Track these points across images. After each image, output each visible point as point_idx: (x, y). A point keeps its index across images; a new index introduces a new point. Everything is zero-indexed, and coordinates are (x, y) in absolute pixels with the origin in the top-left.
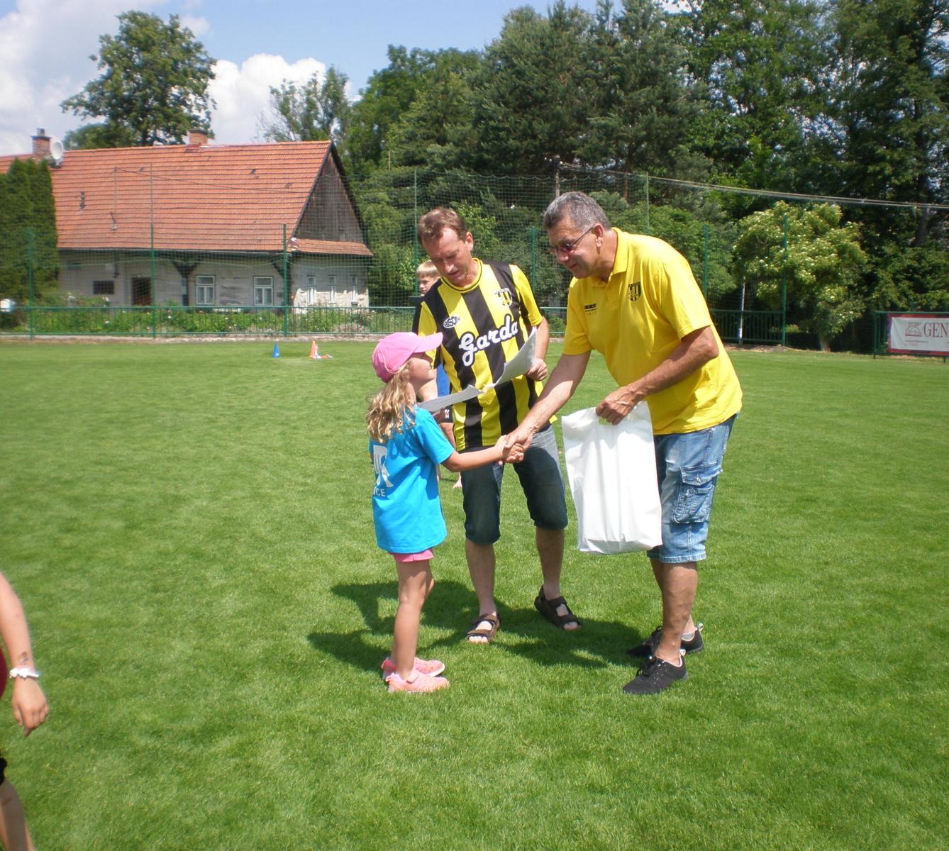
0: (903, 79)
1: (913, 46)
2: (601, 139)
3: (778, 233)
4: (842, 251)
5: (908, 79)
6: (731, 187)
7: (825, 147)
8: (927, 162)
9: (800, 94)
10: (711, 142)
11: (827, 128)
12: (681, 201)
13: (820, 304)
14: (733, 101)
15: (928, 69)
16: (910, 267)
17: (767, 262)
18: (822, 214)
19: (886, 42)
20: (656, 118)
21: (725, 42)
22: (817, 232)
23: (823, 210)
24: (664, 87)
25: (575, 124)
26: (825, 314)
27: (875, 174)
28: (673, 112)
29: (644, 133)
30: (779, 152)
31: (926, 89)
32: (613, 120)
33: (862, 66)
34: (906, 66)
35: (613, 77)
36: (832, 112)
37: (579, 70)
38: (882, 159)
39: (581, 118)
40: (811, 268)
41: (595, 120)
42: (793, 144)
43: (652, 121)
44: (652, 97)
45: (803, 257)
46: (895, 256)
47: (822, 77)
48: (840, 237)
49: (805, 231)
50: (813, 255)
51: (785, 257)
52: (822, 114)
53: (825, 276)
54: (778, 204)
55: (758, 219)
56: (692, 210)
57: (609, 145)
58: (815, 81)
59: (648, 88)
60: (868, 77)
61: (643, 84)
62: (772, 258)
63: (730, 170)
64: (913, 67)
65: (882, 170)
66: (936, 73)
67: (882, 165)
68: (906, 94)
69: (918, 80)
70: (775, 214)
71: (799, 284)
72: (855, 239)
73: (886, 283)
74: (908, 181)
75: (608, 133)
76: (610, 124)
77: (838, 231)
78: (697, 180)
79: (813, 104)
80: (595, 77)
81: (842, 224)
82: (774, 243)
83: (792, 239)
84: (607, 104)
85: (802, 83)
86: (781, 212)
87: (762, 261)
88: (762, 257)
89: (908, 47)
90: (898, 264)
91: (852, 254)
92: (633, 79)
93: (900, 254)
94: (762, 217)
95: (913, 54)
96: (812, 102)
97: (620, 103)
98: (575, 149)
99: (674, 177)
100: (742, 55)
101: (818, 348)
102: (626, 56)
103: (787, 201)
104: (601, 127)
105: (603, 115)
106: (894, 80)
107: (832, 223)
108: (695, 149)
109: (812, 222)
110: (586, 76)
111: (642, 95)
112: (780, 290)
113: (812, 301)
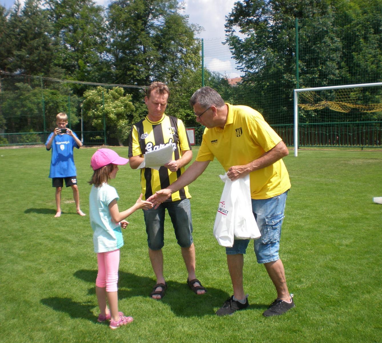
0: (139, 37)
1: (143, 24)
2: (18, 61)
3: (99, 99)
4: (126, 106)
5: (141, 37)
6: (71, 81)
7: (107, 64)
8: (149, 69)
9: (95, 44)
10: (61, 62)
11: (109, 57)
12: (54, 87)
13: (118, 127)
14: (68, 46)
15: (149, 33)
16: (145, 111)
17: (96, 111)
18: (116, 91)
19: (132, 22)
20: (42, 52)
21: (65, 21)
22: (115, 98)
23: (117, 89)
24: (44, 39)
25: (6, 54)
26: (121, 131)
27: (130, 75)
28: (48, 50)
29: (37, 58)
30: (89, 66)
31: (148, 41)
32: (23, 53)
33: (120, 32)
34: (140, 32)
35: (22, 34)
36: (109, 51)
37: (8, 31)
38: (132, 69)
39: (9, 52)
40: (115, 113)
41: (16, 52)
42: (96, 63)
43: (40, 53)
44: (39, 43)
45: (111, 109)
46: (139, 107)
47: (104, 36)
48: (125, 100)
49: (110, 98)
50: (115, 108)
51: (103, 109)
52: (105, 52)
53: (119, 116)
54: (98, 87)
55: (91, 94)
56: (59, 90)
57: (22, 63)
58: (101, 38)
59: (37, 40)
60: (123, 37)
61: (34, 38)
62: (98, 109)
63: (69, 74)
64: (143, 33)
65: (133, 73)
66: (151, 35)
67: (133, 71)
68: (141, 43)
69: (145, 37)
70: (98, 91)
71: (110, 119)
72: (130, 101)
73: (137, 118)
74: (143, 78)
75: (20, 57)
76: (22, 54)
77: (124, 98)
78: (59, 78)
79: (101, 48)
80: (14, 35)
81: (124, 95)
82: (98, 103)
83: (105, 102)
84: (20, 47)
85: (96, 39)
86: (100, 91)
87: (93, 111)
88: (94, 109)
89: (141, 24)
90: (140, 110)
91: (129, 106)
92: (31, 36)
93: (141, 106)
94: (93, 93)
95: (143, 27)
96: (101, 46)
97: (25, 46)
98: (7, 65)
99: (49, 76)
100: (71, 27)
101: (118, 145)
102: (28, 26)
103: (102, 86)
104: (18, 56)
105: (19, 50)
106: (135, 37)
107: (120, 94)
108: (56, 65)
109: (112, 94)
110: (10, 34)
111: (35, 43)
112: (102, 122)
113: (116, 126)
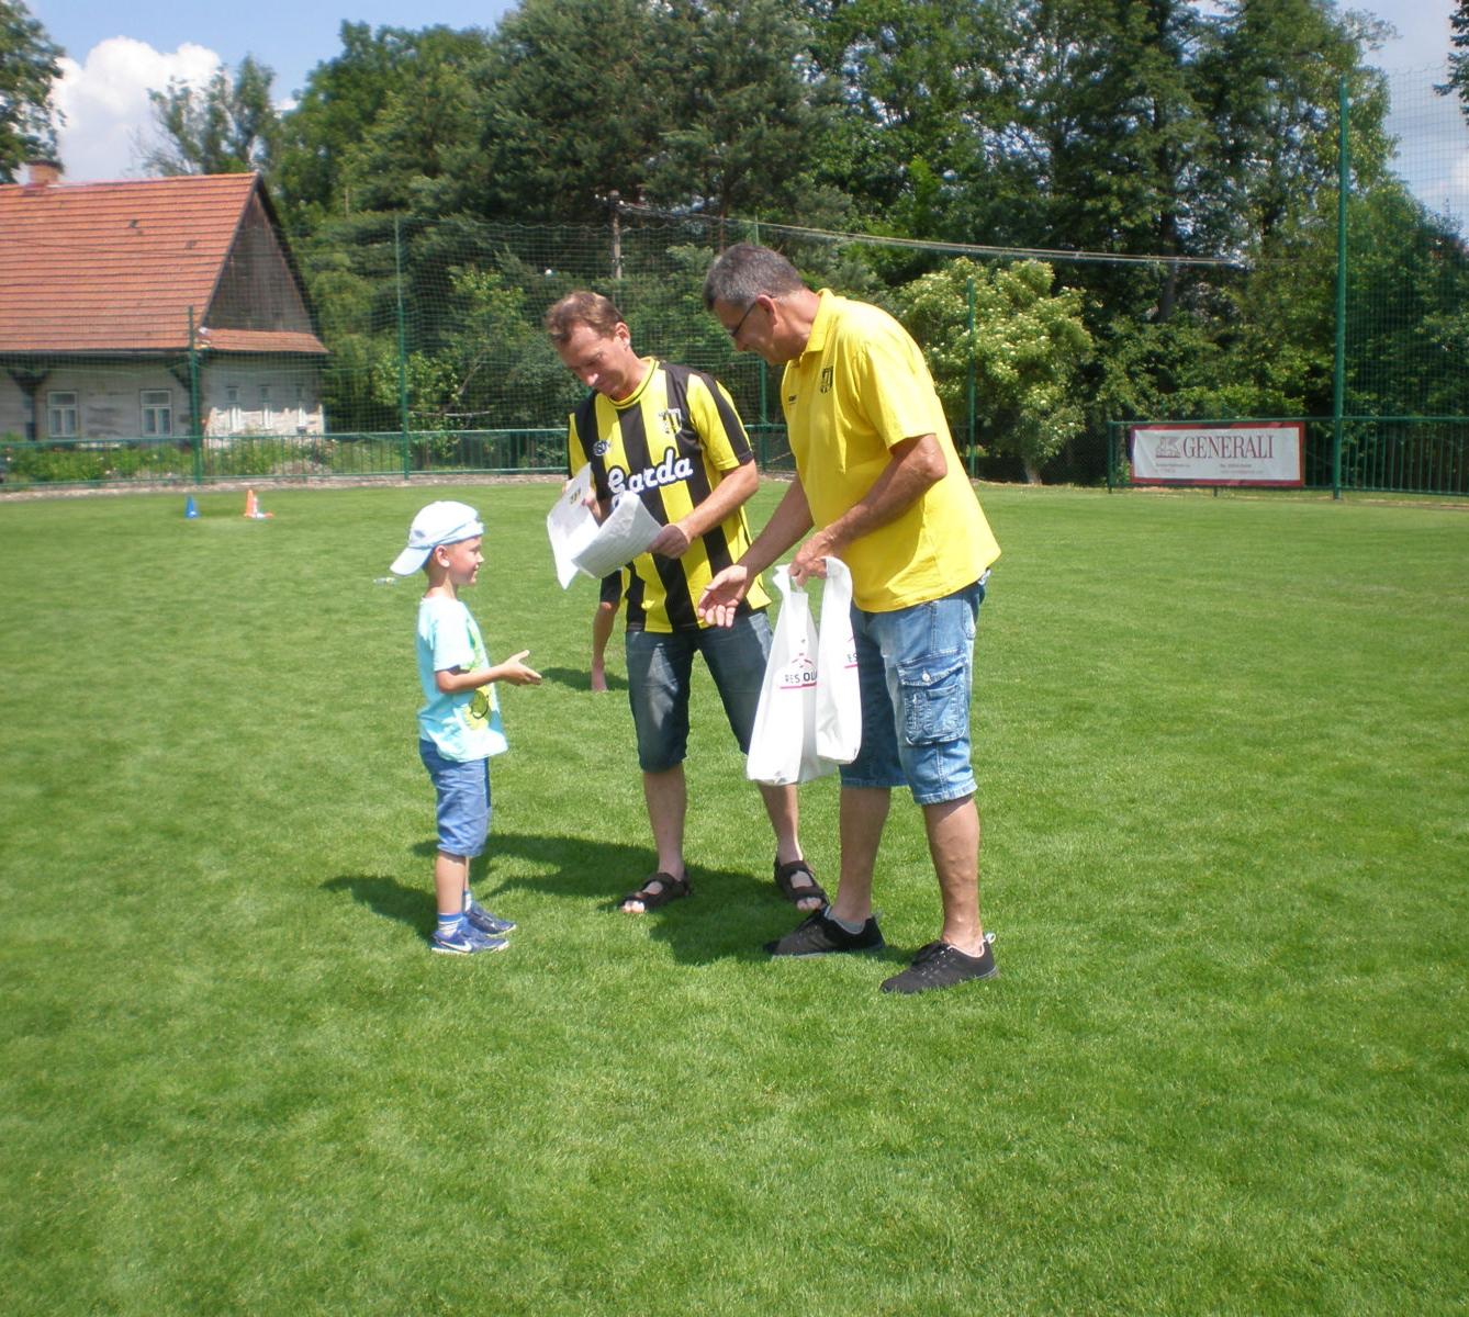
0: (1136, 67)
1: (1151, 17)
2: (681, 165)
3: (959, 306)
4: (1056, 332)
5: (1145, 68)
6: (882, 238)
7: (1019, 173)
8: (1174, 193)
9: (980, 92)
10: (847, 167)
11: (1021, 143)
12: (807, 259)
13: (1025, 412)
14: (877, 104)
15: (1176, 52)
16: (1151, 353)
17: (944, 351)
18: (1024, 277)
19: (1112, 11)
20: (766, 132)
21: (864, 13)
22: (1019, 303)
23: (1026, 270)
24: (777, 84)
25: (640, 143)
26: (1033, 428)
27: (1094, 213)
28: (790, 123)
29: (748, 155)
30: (950, 181)
31: (1171, 83)
32: (699, 134)
33: (1072, 48)
34: (1142, 49)
35: (698, 69)
36: (1029, 120)
37: (645, 58)
38: (1105, 190)
39: (650, 133)
40: (1012, 359)
41: (673, 135)
42: (972, 169)
43: (759, 136)
44: (758, 99)
45: (998, 343)
46: (1129, 337)
47: (1012, 66)
48: (1053, 311)
49: (1000, 303)
50: (1013, 339)
51: (971, 342)
52: (1013, 124)
53: (1032, 370)
54: (958, 262)
55: (928, 285)
56: (824, 274)
57: (694, 175)
58: (1001, 72)
59: (753, 86)
60: (1081, 66)
61: (743, 79)
62: (950, 344)
63: (877, 211)
64: (1152, 50)
65: (1106, 207)
66: (1186, 58)
67: (1106, 198)
68: (1141, 90)
69: (1158, 69)
70: (954, 277)
71: (993, 383)
72: (1073, 314)
73: (1117, 378)
74: (1144, 223)
75: (692, 155)
76: (696, 141)
77: (1050, 302)
78: (829, 227)
79: (999, 110)
80: (669, 70)
81: (1055, 290)
82: (953, 321)
83: (980, 316)
84: (688, 111)
85: (983, 75)
86: (963, 275)
87: (935, 349)
88: (936, 344)
89: (1143, 18)
90: (1134, 350)
91: (1071, 335)
92: (728, 73)
93: (1136, 334)
94: (934, 283)
95: (1152, 29)
96: (998, 105)
97: (710, 109)
98: (641, 182)
99: (795, 222)
100: (889, 34)
101: (1024, 480)
102: (717, 36)
103: (973, 257)
104: (680, 147)
105: (685, 127)
106: (1123, 70)
107: (1039, 290)
108: (824, 178)
109: (1009, 288)
110: (656, 67)
111: (743, 97)
112: (965, 394)
113: (1015, 405)
